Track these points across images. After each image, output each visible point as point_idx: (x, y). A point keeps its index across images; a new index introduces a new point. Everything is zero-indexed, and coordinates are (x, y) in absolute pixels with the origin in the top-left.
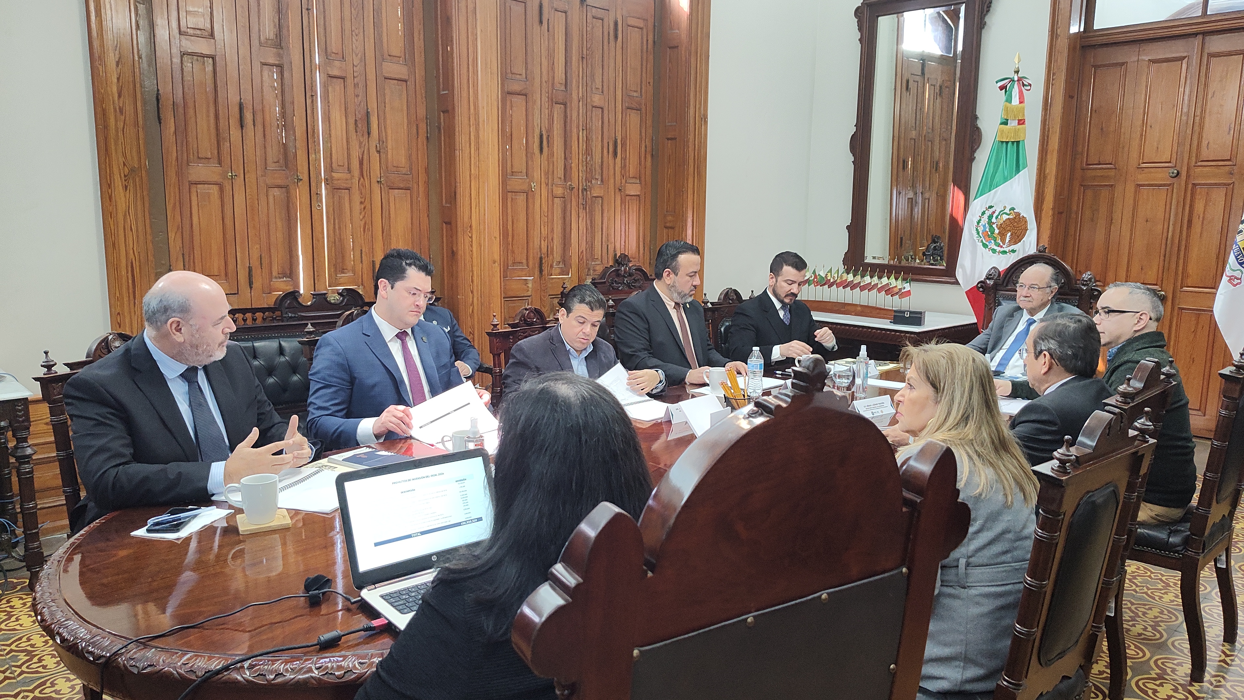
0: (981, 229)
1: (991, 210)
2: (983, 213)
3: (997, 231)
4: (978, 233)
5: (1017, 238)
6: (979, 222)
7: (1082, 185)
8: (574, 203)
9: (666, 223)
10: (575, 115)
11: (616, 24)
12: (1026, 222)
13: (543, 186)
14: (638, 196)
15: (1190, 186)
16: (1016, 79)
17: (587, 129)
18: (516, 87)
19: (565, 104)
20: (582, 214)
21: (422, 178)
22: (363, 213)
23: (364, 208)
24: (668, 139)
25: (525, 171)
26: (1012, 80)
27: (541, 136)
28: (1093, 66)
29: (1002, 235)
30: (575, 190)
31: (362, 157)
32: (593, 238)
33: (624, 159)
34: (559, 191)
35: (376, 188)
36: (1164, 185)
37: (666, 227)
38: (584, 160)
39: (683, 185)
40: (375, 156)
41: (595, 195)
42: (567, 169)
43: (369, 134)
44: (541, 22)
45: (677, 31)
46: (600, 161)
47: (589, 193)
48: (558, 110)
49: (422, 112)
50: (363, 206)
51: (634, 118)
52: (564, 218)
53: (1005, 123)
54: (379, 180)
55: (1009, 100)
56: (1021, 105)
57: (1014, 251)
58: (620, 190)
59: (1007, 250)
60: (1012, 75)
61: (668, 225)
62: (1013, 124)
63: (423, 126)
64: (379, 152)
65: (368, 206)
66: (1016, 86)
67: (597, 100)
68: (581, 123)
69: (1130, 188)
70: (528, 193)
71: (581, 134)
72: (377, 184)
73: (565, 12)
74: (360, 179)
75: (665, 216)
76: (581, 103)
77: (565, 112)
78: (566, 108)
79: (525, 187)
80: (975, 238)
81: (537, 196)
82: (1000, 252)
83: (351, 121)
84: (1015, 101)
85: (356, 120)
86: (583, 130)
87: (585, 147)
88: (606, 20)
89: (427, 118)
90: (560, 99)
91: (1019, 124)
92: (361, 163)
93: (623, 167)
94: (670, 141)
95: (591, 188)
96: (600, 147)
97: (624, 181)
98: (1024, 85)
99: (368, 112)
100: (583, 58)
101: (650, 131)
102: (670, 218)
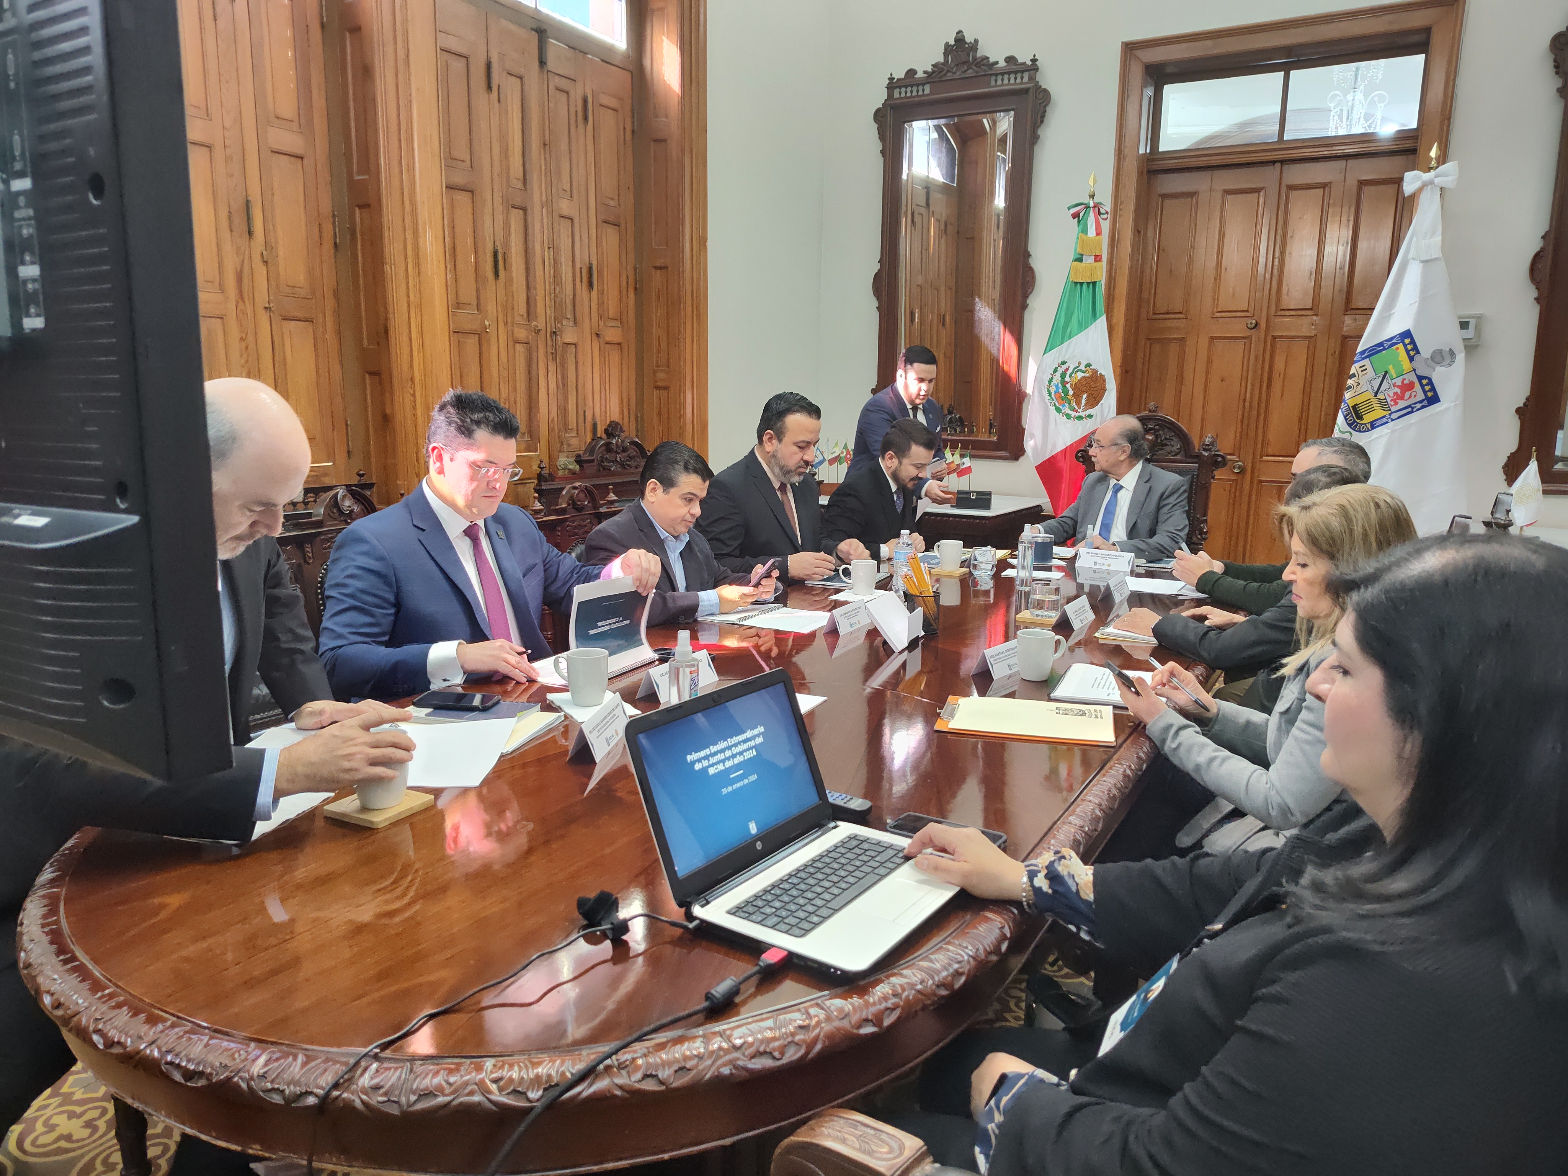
0: (1053, 390)
1: (1064, 367)
2: (1055, 370)
3: (1071, 392)
4: (1050, 395)
5: (1095, 399)
6: (1050, 381)
7: (1148, 339)
8: (541, 351)
9: (656, 381)
10: (537, 226)
11: (585, 101)
12: (1104, 381)
13: (501, 324)
14: (619, 344)
15: (1269, 339)
16: (1092, 204)
17: (553, 247)
18: (459, 179)
19: (525, 210)
20: (552, 368)
21: (330, 304)
22: (245, 355)
23: (247, 348)
24: (656, 268)
25: (475, 303)
26: (1087, 207)
27: (495, 254)
28: (1160, 195)
29: (1077, 396)
30: (542, 333)
31: (241, 271)
32: (566, 400)
33: (601, 293)
34: (521, 334)
35: (264, 319)
36: (1243, 338)
37: (658, 388)
38: (552, 292)
39: (679, 331)
40: (261, 271)
41: (567, 341)
42: (529, 302)
43: (250, 233)
44: (489, 87)
45: (664, 119)
46: (572, 293)
47: (559, 337)
48: (516, 216)
49: (326, 206)
50: (244, 345)
51: (611, 236)
52: (530, 372)
53: (1080, 260)
54: (267, 305)
55: (1085, 231)
56: (1099, 237)
57: (1090, 416)
58: (598, 335)
59: (1083, 414)
60: (1086, 200)
61: (659, 384)
62: (1089, 260)
63: (328, 228)
64: (266, 262)
65: (252, 346)
66: (1092, 214)
67: (565, 206)
68: (545, 238)
69: (1204, 342)
70: (481, 335)
71: (546, 254)
72: (263, 311)
73: (521, 78)
74: (237, 303)
75: (655, 372)
76: (544, 210)
77: (525, 220)
78: (525, 214)
79: (475, 326)
80: (1047, 401)
81: (493, 340)
82: (1075, 418)
83: (223, 214)
84: (1092, 232)
85: (230, 212)
86: (549, 248)
87: (552, 272)
88: (572, 94)
89: (334, 216)
90: (518, 201)
91: (1096, 261)
92: (239, 279)
93: (601, 304)
94: (658, 272)
95: (561, 331)
96: (571, 274)
97: (602, 323)
98: (1100, 214)
99: (248, 201)
100: (545, 145)
101: (631, 256)
102: (661, 375)
